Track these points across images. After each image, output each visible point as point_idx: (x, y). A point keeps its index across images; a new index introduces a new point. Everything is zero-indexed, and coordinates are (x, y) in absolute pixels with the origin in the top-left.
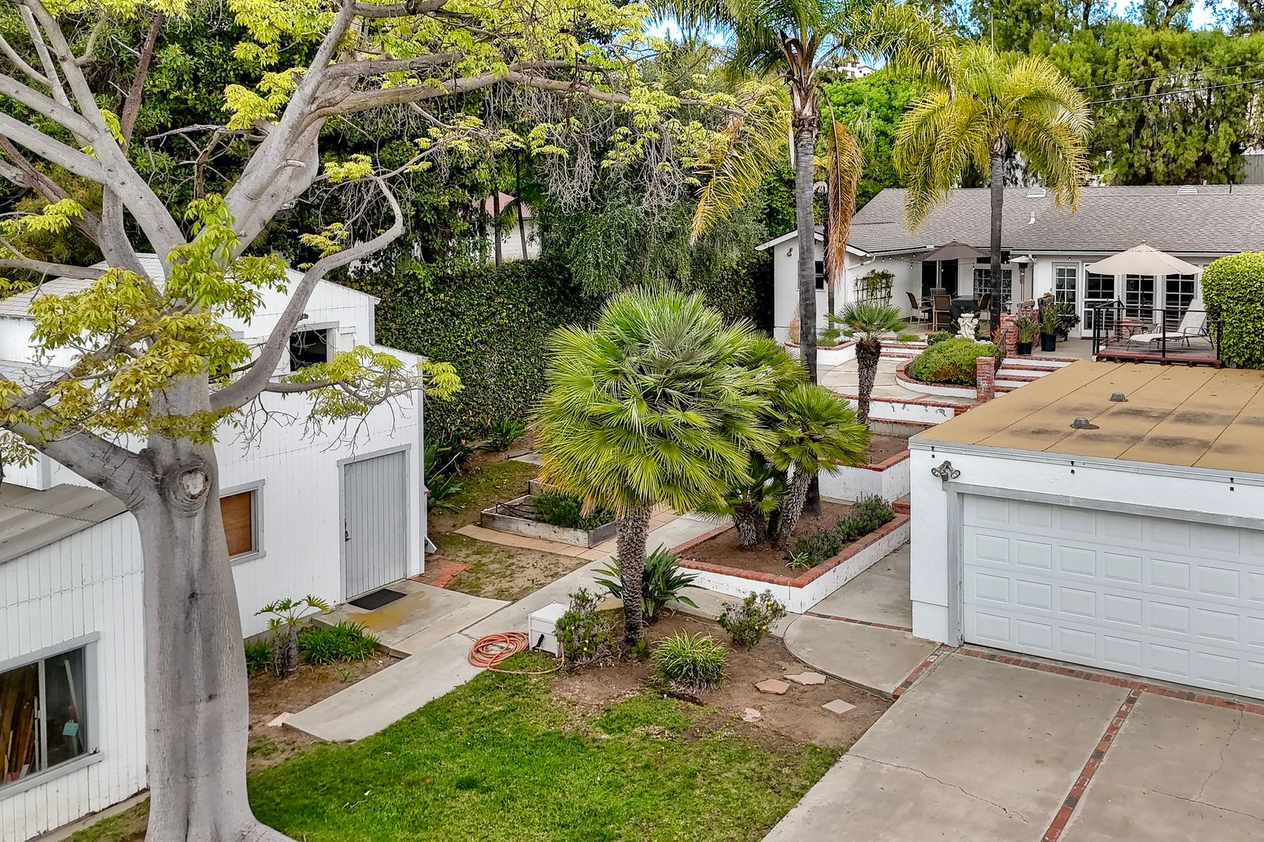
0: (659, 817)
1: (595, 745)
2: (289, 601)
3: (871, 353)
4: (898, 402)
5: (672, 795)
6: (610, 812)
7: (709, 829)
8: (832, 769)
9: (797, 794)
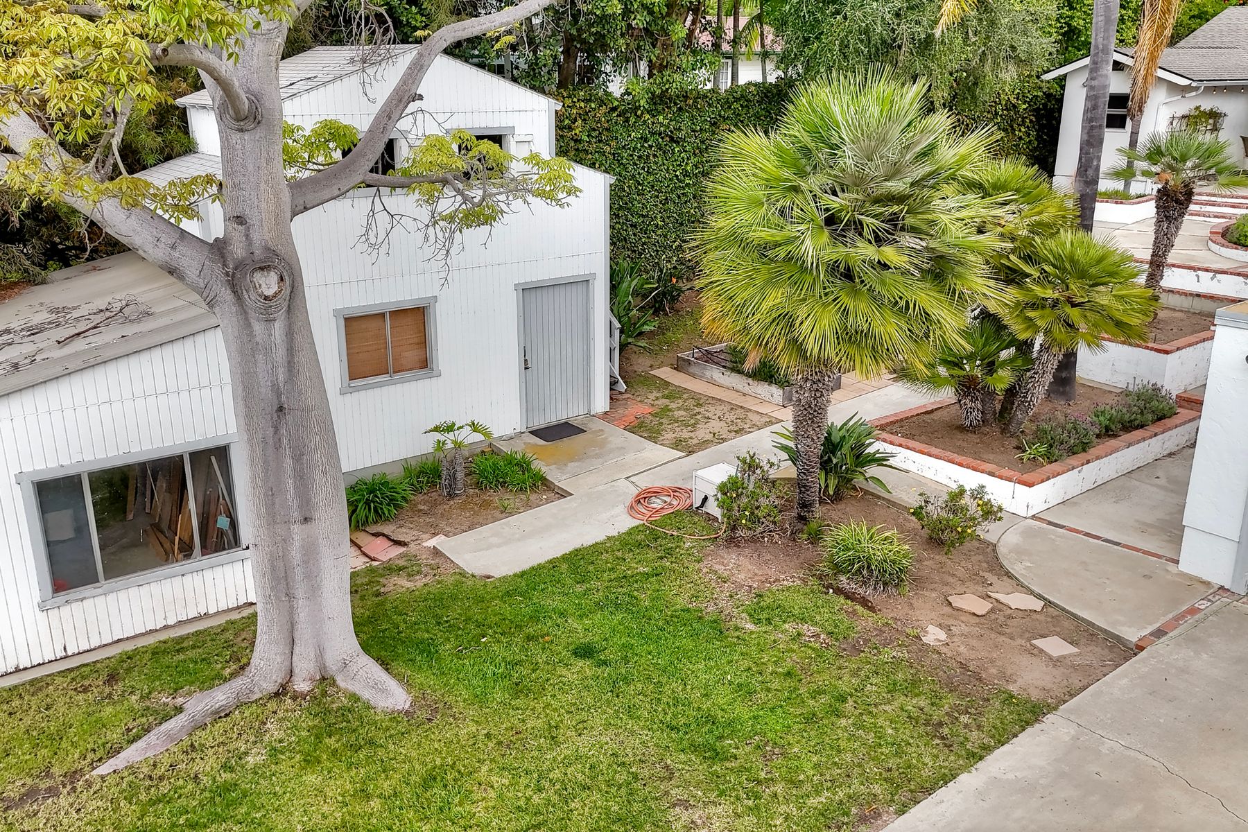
0: (789, 744)
1: (737, 634)
2: (454, 424)
3: (1177, 201)
4: (1207, 270)
5: (811, 718)
6: (731, 723)
7: (849, 776)
8: (1029, 730)
9: (974, 755)
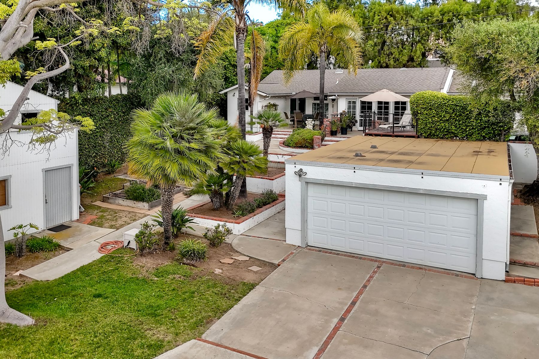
0: (179, 308)
1: (152, 282)
2: (22, 225)
3: (269, 132)
4: (280, 155)
5: (184, 300)
6: (158, 306)
7: (200, 312)
8: (252, 291)
9: (237, 300)
